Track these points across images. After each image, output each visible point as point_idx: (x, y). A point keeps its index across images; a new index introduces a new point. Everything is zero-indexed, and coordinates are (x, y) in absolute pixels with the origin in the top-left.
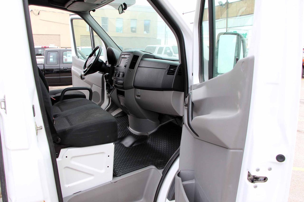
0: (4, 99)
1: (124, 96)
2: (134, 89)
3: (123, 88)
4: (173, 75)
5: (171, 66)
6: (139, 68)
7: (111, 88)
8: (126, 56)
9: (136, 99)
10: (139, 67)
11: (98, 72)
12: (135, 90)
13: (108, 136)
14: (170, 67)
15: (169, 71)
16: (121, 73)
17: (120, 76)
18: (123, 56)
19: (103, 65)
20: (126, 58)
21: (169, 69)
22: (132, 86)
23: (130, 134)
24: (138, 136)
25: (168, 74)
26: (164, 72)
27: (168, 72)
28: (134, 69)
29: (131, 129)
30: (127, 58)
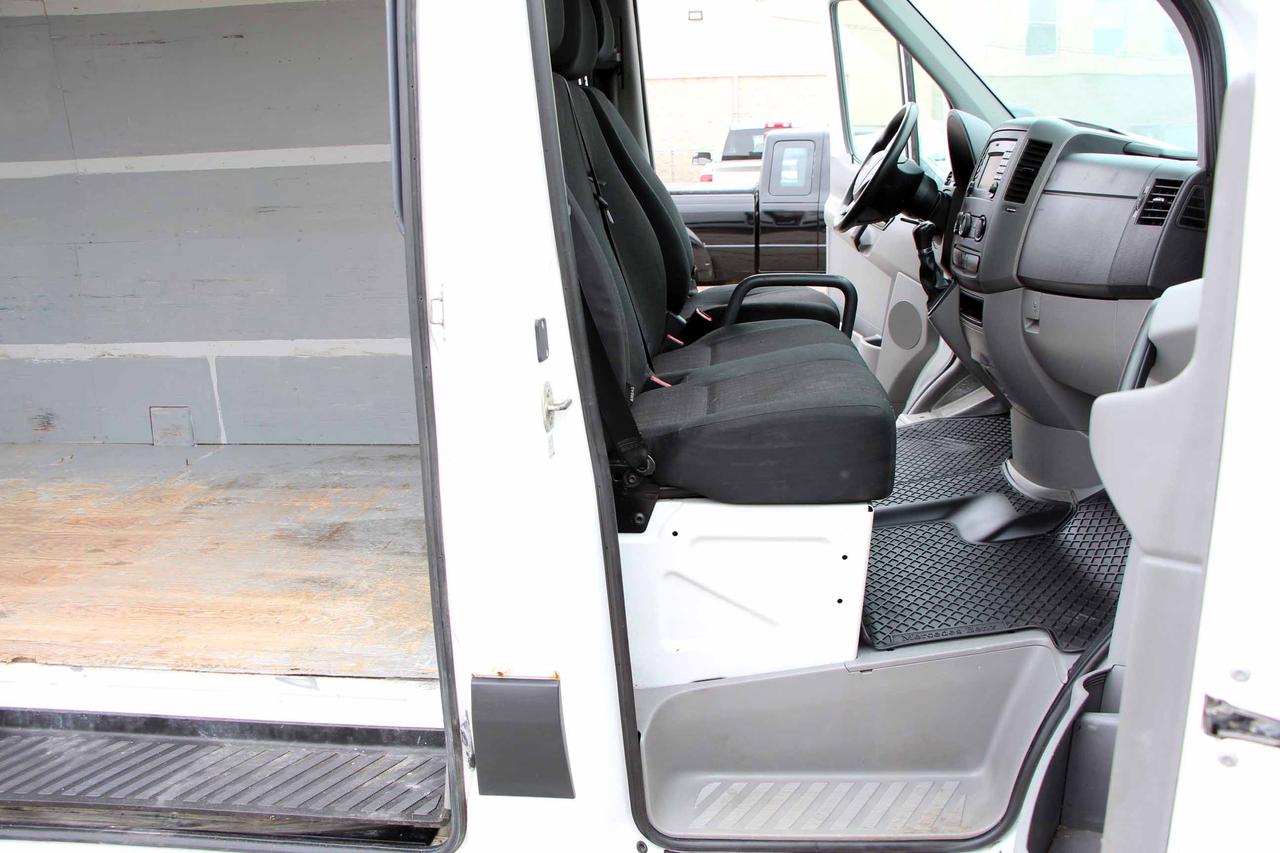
1: (980, 319)
2: (1021, 289)
3: (977, 286)
4: (1159, 223)
5: (1159, 181)
6: (1046, 197)
7: (937, 286)
8: (1004, 146)
9: (1027, 336)
10: (1045, 192)
11: (901, 215)
12: (1024, 295)
13: (845, 475)
14: (1155, 189)
15: (1148, 205)
16: (977, 223)
17: (974, 231)
18: (993, 148)
19: (923, 189)
20: (1001, 154)
21: (1151, 197)
22: (1012, 277)
25: (1141, 221)
26: (1129, 211)
27: (1144, 213)
28: (1023, 201)
29: (1013, 474)
30: (1004, 156)
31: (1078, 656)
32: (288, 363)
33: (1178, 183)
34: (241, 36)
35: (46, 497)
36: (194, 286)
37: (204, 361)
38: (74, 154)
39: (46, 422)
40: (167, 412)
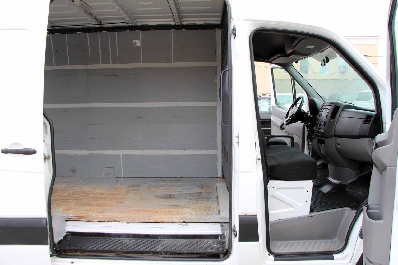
0: (238, 136)
1: (325, 144)
2: (334, 138)
3: (324, 137)
4: (369, 123)
5: (367, 116)
6: (340, 118)
7: (312, 137)
8: (328, 107)
9: (336, 147)
10: (339, 117)
11: (300, 121)
12: (335, 138)
14: (366, 117)
15: (365, 120)
16: (322, 123)
17: (322, 125)
18: (324, 107)
19: (305, 115)
20: (328, 108)
21: (366, 119)
22: (332, 135)
23: (329, 183)
24: (337, 184)
25: (364, 123)
26: (362, 121)
27: (365, 122)
28: (334, 119)
29: (330, 179)
30: (329, 109)
31: (356, 211)
32: (142, 156)
33: (372, 116)
34: (136, 75)
35: (87, 188)
36: (118, 136)
37: (119, 156)
38: (89, 102)
39: (73, 171)
40: (108, 169)
